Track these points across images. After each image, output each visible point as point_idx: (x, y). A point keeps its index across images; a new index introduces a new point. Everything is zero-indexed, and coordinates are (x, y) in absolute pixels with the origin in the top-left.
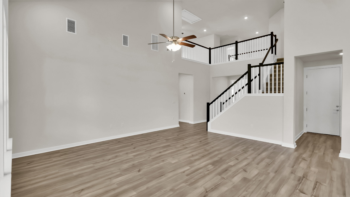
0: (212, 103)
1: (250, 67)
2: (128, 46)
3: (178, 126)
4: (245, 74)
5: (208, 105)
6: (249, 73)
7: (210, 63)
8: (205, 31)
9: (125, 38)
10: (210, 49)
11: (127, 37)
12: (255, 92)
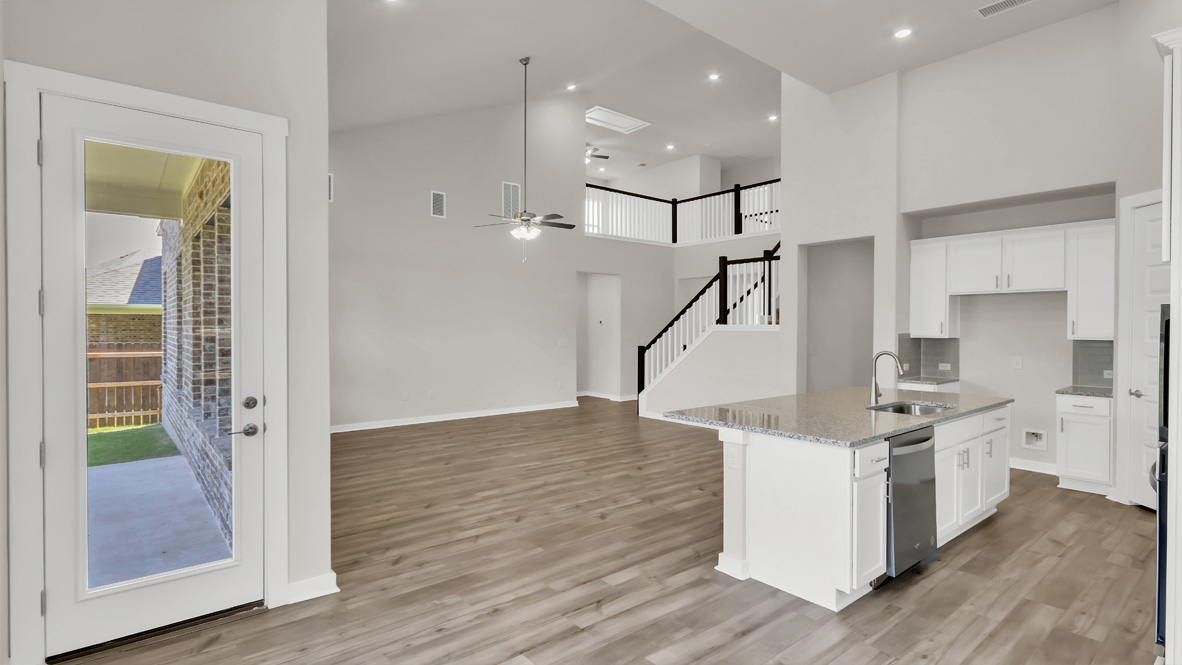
0: (649, 346)
1: (724, 262)
2: (444, 217)
3: (575, 404)
4: (714, 279)
5: (642, 350)
6: (722, 277)
7: (675, 240)
8: (670, 147)
9: (438, 199)
10: (674, 203)
11: (442, 196)
12: (734, 323)
